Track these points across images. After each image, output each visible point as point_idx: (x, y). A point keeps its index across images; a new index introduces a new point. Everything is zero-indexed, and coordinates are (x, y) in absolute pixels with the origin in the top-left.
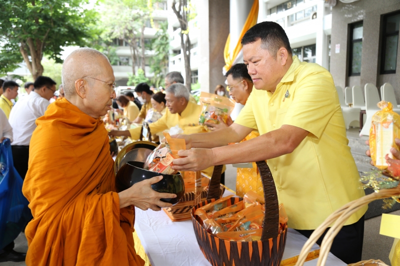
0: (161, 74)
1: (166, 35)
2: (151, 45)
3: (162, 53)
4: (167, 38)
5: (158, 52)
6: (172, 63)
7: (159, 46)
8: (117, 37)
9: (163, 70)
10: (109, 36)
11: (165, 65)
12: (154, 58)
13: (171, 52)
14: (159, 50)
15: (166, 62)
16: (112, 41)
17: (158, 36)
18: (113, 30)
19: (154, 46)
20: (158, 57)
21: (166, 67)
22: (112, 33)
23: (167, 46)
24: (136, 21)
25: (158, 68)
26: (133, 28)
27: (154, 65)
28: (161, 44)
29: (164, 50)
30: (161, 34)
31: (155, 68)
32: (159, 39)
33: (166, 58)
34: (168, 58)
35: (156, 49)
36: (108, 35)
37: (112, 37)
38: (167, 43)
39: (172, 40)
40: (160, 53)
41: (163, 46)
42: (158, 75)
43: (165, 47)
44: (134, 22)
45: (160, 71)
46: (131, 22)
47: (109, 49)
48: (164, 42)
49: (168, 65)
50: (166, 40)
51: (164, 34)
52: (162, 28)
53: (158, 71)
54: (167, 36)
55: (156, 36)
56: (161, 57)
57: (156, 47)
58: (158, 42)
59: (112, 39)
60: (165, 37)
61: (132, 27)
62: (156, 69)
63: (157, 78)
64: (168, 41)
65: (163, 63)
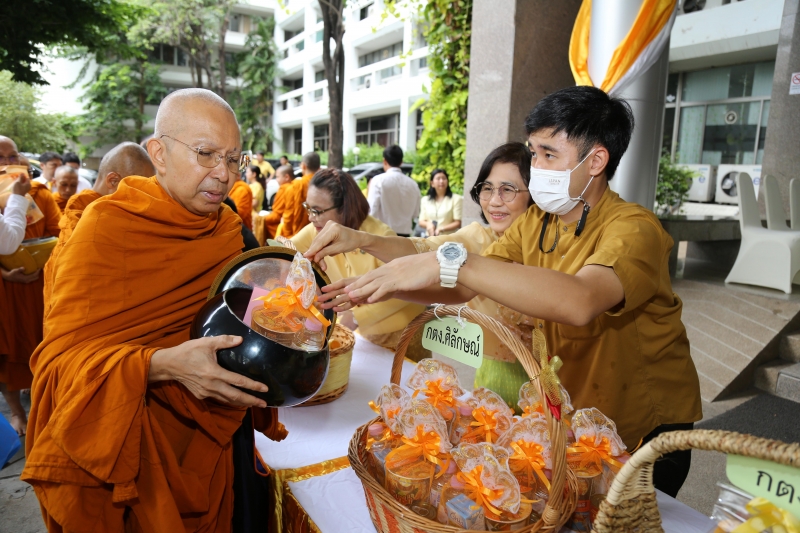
0: (255, 127)
1: (268, 45)
2: (237, 67)
3: (259, 83)
4: (271, 54)
5: (250, 82)
6: (281, 107)
7: (253, 68)
8: (165, 42)
9: (260, 120)
10: (148, 37)
11: (265, 111)
12: (242, 92)
13: (278, 83)
14: (252, 77)
15: (268, 103)
16: (152, 48)
17: (253, 49)
18: (155, 25)
19: (242, 68)
20: (250, 91)
21: (267, 114)
22: (153, 31)
23: (270, 71)
24: (211, 8)
25: (251, 116)
26: (202, 22)
27: (243, 107)
28: (259, 65)
29: (263, 77)
30: (259, 43)
31: (242, 115)
32: (254, 53)
33: (267, 95)
34: (271, 97)
35: (246, 76)
36: (145, 33)
37: (153, 40)
38: (271, 64)
39: (280, 57)
40: (254, 83)
41: (263, 70)
42: (249, 131)
43: (266, 71)
44: (204, 10)
45: (255, 123)
46: (198, 7)
47: (144, 69)
48: (264, 61)
49: (271, 112)
50: (269, 58)
51: (265, 44)
52: (261, 33)
53: (250, 122)
54: (271, 48)
55: (248, 48)
56: (257, 91)
57: (247, 71)
58: (251, 59)
59: (154, 44)
60: (266, 52)
61: (199, 19)
62: (246, 116)
63: (248, 136)
64: (273, 59)
65: (261, 105)
